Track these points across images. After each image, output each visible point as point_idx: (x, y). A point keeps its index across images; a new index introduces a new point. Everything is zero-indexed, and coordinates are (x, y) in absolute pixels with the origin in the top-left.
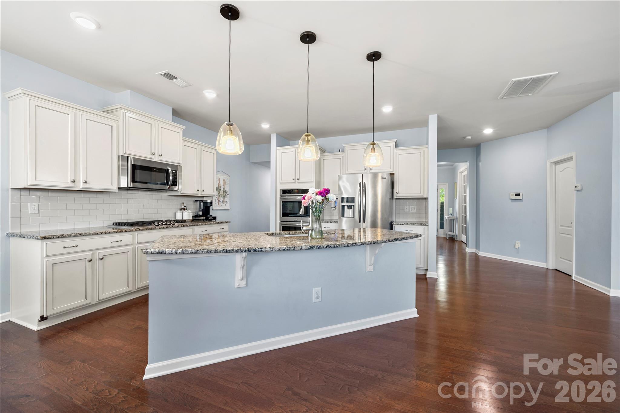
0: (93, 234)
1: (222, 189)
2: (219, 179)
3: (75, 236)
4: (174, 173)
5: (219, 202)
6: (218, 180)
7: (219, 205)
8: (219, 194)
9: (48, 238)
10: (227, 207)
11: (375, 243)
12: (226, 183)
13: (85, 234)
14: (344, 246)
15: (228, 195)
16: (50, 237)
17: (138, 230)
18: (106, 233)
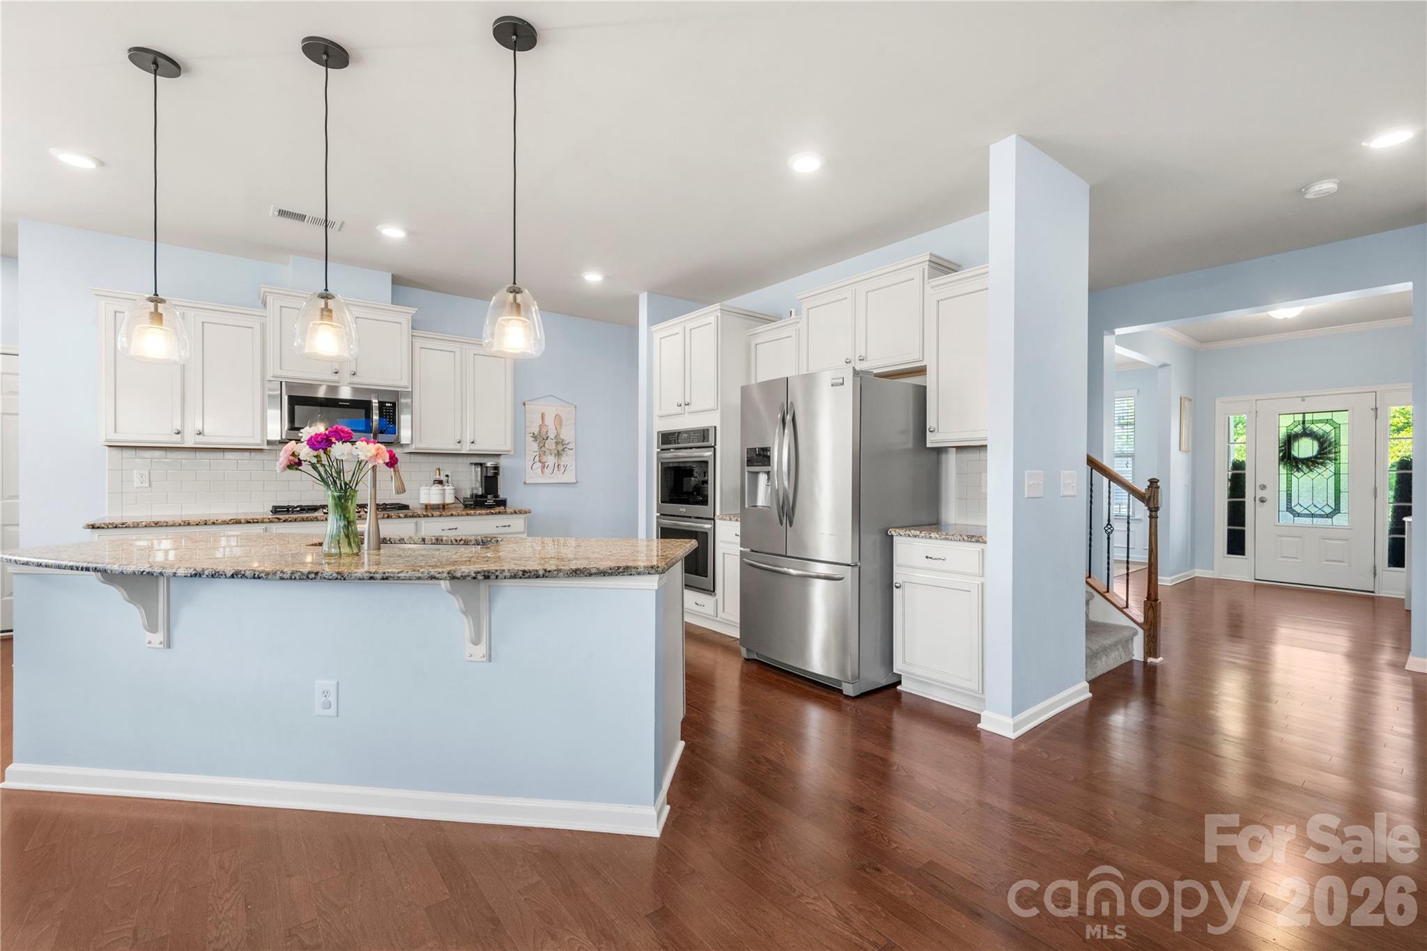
0: (180, 525)
1: (552, 435)
2: (543, 415)
3: (146, 526)
4: (388, 407)
5: (543, 467)
6: (540, 416)
7: (542, 473)
8: (543, 449)
9: (98, 528)
10: (570, 478)
11: (387, 578)
12: (564, 423)
13: (165, 524)
14: (282, 579)
15: (571, 449)
16: (103, 526)
17: (277, 520)
18: (206, 524)
